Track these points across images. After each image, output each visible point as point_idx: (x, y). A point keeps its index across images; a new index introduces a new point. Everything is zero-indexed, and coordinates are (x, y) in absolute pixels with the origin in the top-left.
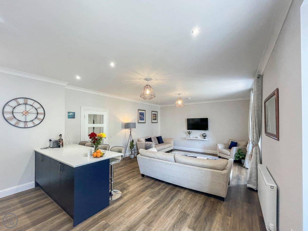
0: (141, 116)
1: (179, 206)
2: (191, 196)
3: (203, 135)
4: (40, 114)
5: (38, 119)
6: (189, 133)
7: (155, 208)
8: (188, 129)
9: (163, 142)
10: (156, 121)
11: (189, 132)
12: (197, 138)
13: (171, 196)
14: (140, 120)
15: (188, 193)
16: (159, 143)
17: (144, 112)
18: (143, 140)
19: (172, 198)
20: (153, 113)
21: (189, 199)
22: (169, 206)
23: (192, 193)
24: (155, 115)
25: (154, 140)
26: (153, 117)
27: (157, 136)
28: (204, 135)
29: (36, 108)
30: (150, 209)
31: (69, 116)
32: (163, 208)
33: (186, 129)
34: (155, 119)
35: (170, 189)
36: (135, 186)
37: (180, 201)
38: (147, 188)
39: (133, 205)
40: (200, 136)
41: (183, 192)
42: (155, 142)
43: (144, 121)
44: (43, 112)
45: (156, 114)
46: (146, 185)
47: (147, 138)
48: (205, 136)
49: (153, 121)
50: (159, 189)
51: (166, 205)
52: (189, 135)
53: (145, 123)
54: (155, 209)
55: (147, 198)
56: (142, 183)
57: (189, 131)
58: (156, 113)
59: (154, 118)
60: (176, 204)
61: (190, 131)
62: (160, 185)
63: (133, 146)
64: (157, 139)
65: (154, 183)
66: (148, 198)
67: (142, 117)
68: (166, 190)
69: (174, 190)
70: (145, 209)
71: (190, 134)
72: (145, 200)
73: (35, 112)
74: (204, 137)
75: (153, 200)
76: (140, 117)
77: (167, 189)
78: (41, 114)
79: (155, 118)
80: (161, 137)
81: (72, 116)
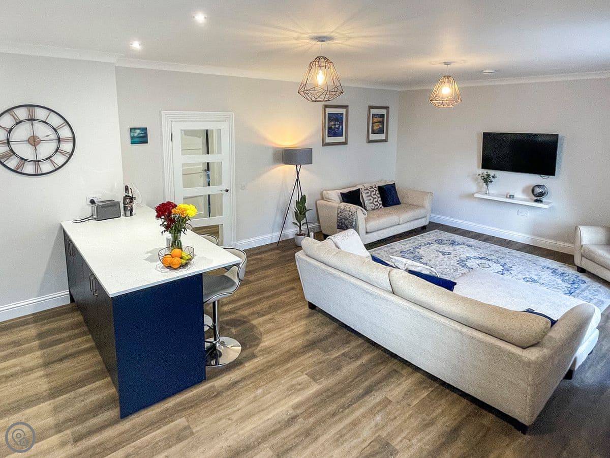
0: (333, 123)
1: (378, 418)
2: (424, 394)
3: (533, 191)
4: (63, 141)
5: (61, 152)
6: (487, 180)
7: (311, 410)
8: (484, 166)
9: (397, 202)
10: (382, 136)
11: (488, 176)
12: (512, 197)
13: (367, 383)
14: (328, 136)
15: (420, 383)
16: (385, 206)
17: (343, 111)
18: (335, 197)
19: (368, 391)
20: (374, 111)
21: (415, 402)
22: (352, 412)
23: (431, 386)
24: (380, 119)
25: (368, 196)
26: (372, 123)
27: (381, 184)
28: (538, 190)
29: (53, 128)
30: (298, 412)
31: (132, 138)
32: (334, 415)
33: (478, 167)
34: (381, 131)
35: (370, 361)
36: (281, 335)
37: (386, 406)
38: (311, 345)
39: (259, 391)
40: (524, 191)
41: (408, 378)
42: (373, 203)
43: (342, 139)
44: (70, 135)
45: (382, 116)
46: (311, 336)
47: (345, 191)
48: (542, 194)
49: (373, 137)
50: (343, 354)
51: (344, 407)
52: (487, 184)
53: (345, 143)
54: (310, 415)
55: (300, 376)
56: (301, 330)
57: (485, 171)
58: (384, 112)
59: (375, 128)
60: (372, 412)
61: (492, 172)
62: (348, 342)
63: (304, 214)
64: (380, 193)
65: (335, 334)
66: (304, 378)
67: (337, 126)
68: (359, 362)
69: (381, 367)
70: (284, 408)
71: (491, 182)
72: (294, 382)
73: (53, 136)
74: (536, 198)
75: (315, 388)
76: (329, 128)
77: (365, 359)
78: (66, 140)
79: (381, 126)
80: (393, 186)
81: (141, 137)
